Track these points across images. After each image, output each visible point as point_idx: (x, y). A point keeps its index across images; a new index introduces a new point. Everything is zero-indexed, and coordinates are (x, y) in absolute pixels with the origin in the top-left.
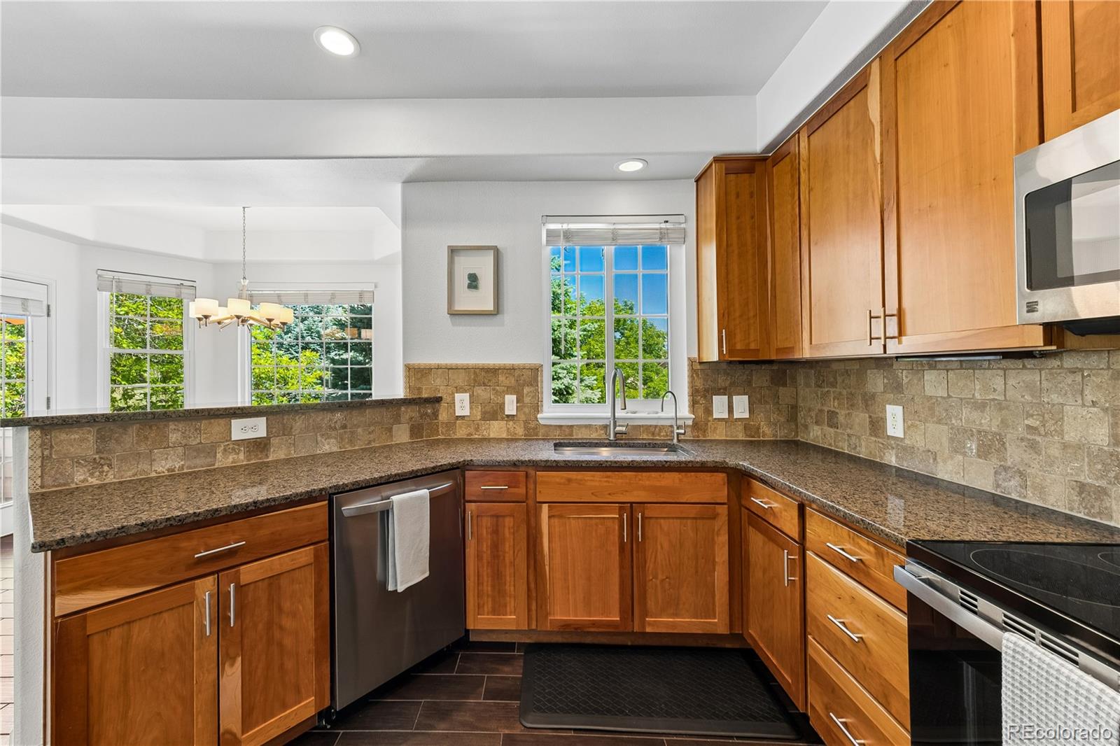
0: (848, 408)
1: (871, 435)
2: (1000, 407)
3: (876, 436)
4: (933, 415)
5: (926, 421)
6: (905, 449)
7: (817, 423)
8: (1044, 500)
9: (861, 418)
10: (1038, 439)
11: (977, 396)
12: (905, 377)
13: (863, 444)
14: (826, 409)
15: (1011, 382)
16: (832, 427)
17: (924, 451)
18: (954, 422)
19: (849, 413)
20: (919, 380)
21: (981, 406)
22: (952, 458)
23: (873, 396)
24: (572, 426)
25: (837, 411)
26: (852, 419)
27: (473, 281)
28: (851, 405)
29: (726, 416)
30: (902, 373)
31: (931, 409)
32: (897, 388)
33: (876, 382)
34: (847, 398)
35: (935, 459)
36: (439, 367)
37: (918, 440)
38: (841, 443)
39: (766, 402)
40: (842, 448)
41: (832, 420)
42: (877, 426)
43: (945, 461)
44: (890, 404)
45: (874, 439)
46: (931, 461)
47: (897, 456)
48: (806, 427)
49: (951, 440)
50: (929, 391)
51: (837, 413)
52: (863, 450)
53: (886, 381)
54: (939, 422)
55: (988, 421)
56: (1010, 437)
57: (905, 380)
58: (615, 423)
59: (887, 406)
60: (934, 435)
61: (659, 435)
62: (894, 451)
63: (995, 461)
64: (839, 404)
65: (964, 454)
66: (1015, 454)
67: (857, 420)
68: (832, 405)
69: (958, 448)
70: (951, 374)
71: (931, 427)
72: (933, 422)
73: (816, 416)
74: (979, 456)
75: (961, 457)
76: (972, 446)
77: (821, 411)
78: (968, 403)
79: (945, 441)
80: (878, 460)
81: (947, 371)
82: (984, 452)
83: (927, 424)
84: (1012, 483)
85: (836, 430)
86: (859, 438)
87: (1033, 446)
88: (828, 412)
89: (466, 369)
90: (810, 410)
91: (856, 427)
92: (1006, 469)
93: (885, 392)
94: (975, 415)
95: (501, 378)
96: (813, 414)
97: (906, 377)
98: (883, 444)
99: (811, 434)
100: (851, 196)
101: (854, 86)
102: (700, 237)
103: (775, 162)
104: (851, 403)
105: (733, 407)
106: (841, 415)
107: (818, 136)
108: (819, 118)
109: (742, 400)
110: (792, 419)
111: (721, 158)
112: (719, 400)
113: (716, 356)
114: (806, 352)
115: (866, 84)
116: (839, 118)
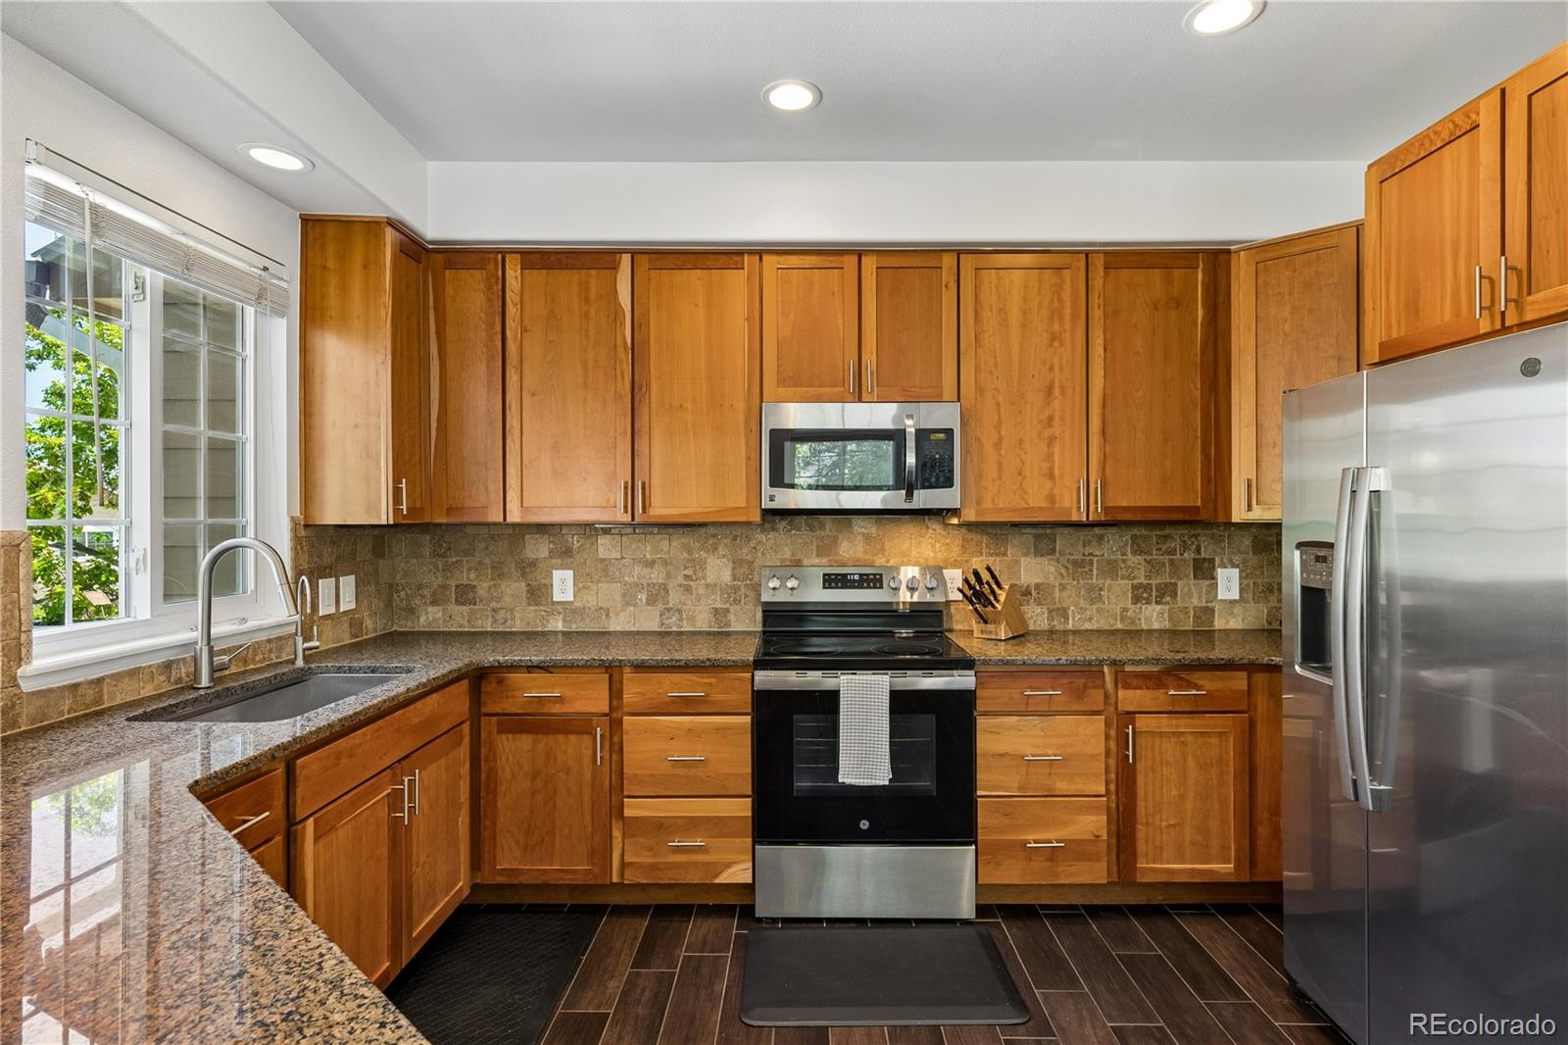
0: (492, 579)
1: (529, 605)
2: (666, 563)
3: (536, 605)
4: (607, 576)
5: (599, 581)
6: (575, 611)
7: (433, 603)
8: (695, 626)
9: (513, 589)
10: (691, 583)
11: (648, 556)
12: (575, 542)
13: (517, 615)
14: (453, 583)
15: (674, 543)
16: (463, 604)
17: (596, 610)
18: (626, 579)
19: (495, 585)
20: (593, 544)
21: (651, 564)
22: (624, 611)
23: (533, 564)
24: (100, 681)
25: (475, 583)
26: (500, 591)
28: (499, 576)
29: (332, 610)
30: (573, 538)
31: (605, 570)
32: (565, 555)
33: (538, 549)
34: (493, 567)
35: (607, 615)
37: (590, 601)
38: (480, 621)
39: (369, 582)
40: (483, 627)
41: (465, 595)
42: (538, 593)
43: (617, 615)
44: (556, 569)
45: (533, 608)
46: (604, 617)
47: (564, 620)
48: (411, 611)
49: (624, 595)
50: (602, 553)
51: (475, 586)
52: (518, 622)
53: (551, 546)
54: (613, 580)
55: (657, 575)
56: (672, 584)
57: (576, 545)
58: (211, 649)
59: (554, 572)
60: (607, 593)
61: (254, 661)
62: (561, 616)
63: (660, 606)
64: (478, 576)
65: (635, 605)
66: (675, 598)
67: (509, 591)
68: (465, 576)
69: (629, 600)
70: (624, 538)
71: (603, 586)
72: (606, 582)
73: (434, 593)
74: (648, 604)
75: (632, 609)
76: (643, 597)
77: (444, 587)
78: (640, 562)
79: (618, 597)
80: (540, 629)
81: (622, 535)
82: (652, 601)
83: (600, 585)
84: (674, 619)
85: (471, 606)
86: (511, 610)
87: (688, 589)
88: (457, 587)
90: (420, 587)
91: (508, 599)
92: (669, 610)
93: (551, 557)
94: (646, 571)
96: (426, 592)
97: (578, 542)
98: (546, 611)
99: (422, 619)
100: (591, 364)
101: (598, 259)
102: (312, 316)
103: (450, 265)
104: (499, 573)
105: (340, 594)
106: (483, 589)
107: (538, 277)
108: (543, 259)
109: (348, 583)
110: (389, 603)
111: (394, 224)
112: (326, 585)
113: (384, 517)
114: (515, 516)
115: (615, 267)
116: (574, 277)
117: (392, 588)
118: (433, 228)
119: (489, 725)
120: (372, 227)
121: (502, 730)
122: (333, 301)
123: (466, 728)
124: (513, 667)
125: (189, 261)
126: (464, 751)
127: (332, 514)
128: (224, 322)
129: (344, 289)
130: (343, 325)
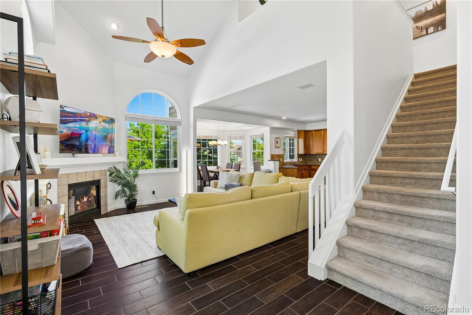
1: (317, 162)
9: (315, 160)
12: (321, 156)
23: (317, 158)
24: (287, 163)
27: (277, 142)
32: (320, 157)
33: (318, 156)
36: (274, 155)
38: (313, 163)
41: (311, 161)
42: (318, 160)
48: (307, 162)
50: (323, 157)
61: (295, 163)
62: (319, 163)
68: (311, 159)
73: (309, 159)
86: (315, 162)
89: (277, 155)
95: (280, 156)
101: (320, 130)
102: (298, 138)
103: (309, 132)
104: (314, 159)
105: (301, 160)
106: (313, 160)
107: (315, 132)
108: (316, 131)
109: (301, 159)
110: (305, 161)
111: (304, 130)
112: (299, 159)
113: (303, 153)
114: (314, 153)
115: (322, 131)
116: (318, 132)
117: (306, 160)
118: (307, 129)
119: (310, 170)
120: (302, 131)
121: (311, 170)
122: (300, 136)
123: (308, 170)
124: (312, 165)
125: (291, 137)
126: (308, 171)
127: (300, 153)
128: (293, 140)
129: (300, 135)
130: (300, 138)
